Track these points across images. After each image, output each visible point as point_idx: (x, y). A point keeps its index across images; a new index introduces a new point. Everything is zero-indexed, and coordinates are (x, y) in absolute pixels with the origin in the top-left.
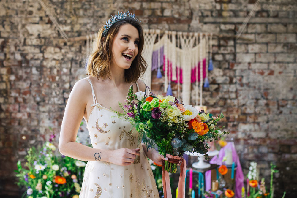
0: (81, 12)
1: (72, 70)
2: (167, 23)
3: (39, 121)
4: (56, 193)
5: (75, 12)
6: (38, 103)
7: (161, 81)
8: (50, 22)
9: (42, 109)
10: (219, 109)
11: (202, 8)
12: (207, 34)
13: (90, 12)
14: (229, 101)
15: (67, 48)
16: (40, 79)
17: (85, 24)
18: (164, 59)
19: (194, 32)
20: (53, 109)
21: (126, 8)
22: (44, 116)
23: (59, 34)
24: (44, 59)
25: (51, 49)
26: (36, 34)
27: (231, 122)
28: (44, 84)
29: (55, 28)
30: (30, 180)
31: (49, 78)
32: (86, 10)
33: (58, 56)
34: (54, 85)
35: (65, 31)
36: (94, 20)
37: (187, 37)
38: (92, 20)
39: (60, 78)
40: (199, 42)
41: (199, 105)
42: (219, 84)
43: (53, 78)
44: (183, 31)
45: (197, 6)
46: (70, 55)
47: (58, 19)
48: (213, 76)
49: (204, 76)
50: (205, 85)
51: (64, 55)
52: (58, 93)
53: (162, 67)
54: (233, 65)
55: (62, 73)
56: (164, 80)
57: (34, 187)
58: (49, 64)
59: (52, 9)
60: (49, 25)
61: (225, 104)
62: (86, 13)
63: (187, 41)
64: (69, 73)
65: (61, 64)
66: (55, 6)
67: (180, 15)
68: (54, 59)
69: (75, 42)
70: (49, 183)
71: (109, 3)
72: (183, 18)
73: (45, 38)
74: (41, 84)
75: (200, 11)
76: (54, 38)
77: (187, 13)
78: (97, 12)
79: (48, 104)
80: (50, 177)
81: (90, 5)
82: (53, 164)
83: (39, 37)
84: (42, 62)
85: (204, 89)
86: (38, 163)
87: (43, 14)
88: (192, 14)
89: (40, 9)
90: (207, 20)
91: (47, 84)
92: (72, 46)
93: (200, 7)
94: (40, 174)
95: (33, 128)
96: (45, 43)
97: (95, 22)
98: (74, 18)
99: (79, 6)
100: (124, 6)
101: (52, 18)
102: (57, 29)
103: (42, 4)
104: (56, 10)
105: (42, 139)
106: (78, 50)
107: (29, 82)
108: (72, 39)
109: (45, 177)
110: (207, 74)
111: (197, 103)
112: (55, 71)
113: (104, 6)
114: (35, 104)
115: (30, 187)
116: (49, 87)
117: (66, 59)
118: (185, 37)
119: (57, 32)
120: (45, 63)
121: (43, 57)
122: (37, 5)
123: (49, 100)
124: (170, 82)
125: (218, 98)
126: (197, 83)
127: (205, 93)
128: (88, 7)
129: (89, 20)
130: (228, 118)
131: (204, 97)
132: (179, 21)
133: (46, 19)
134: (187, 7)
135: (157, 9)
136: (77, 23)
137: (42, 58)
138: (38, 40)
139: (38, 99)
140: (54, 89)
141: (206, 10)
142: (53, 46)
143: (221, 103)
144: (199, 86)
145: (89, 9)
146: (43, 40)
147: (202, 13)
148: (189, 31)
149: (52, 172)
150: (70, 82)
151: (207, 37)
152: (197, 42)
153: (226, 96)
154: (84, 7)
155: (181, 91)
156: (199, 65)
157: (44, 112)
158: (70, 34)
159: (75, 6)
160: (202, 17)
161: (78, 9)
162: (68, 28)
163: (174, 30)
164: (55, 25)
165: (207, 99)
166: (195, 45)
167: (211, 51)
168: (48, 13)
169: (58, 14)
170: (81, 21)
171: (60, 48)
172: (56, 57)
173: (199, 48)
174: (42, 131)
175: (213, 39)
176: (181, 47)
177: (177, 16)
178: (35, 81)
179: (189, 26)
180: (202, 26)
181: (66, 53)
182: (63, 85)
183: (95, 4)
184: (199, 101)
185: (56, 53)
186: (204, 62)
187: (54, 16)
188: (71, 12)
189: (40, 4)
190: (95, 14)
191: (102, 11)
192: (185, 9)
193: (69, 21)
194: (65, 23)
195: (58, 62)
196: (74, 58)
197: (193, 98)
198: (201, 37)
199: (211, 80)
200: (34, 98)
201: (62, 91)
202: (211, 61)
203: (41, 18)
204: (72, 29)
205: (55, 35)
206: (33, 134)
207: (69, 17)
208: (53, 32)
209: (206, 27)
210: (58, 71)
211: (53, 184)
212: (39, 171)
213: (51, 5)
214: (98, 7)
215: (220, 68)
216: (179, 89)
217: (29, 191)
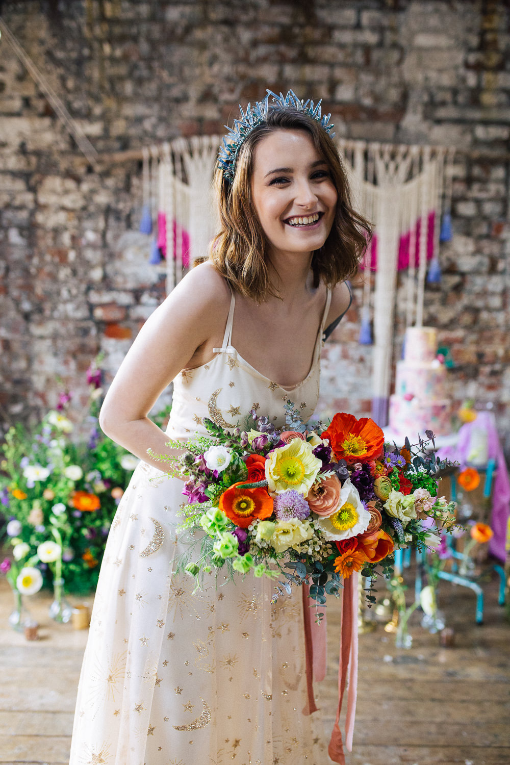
0: (128, 88)
1: (110, 236)
2: (345, 120)
3: (30, 360)
4: (77, 530)
5: (112, 87)
6: (27, 317)
8: (49, 113)
9: (36, 330)
10: (459, 333)
11: (432, 83)
12: (440, 149)
13: (151, 89)
14: (484, 315)
15: (93, 181)
16: (30, 257)
17: (139, 120)
19: (409, 144)
20: (63, 331)
21: (243, 77)
22: (42, 347)
23: (73, 143)
24: (39, 207)
25: (54, 183)
26: (15, 142)
27: (486, 364)
28: (39, 270)
29: (64, 127)
30: (13, 503)
31: (53, 256)
32: (140, 82)
33: (73, 200)
34: (64, 273)
35: (89, 137)
36: (162, 108)
37: (393, 156)
38: (156, 108)
39: (79, 255)
40: (421, 169)
41: (413, 324)
42: (463, 275)
43: (62, 256)
44: (383, 141)
45: (420, 77)
46: (102, 198)
47: (69, 105)
48: (449, 253)
49: (430, 255)
50: (432, 277)
51: (89, 197)
52: (74, 291)
54: (499, 229)
55: (83, 242)
57: (24, 518)
58: (50, 220)
59: (54, 77)
60: (47, 121)
61: (475, 321)
62: (140, 91)
63: (392, 166)
64: (99, 243)
65: (80, 219)
66: (61, 71)
67: (377, 98)
68: (63, 208)
69: (114, 165)
70: (59, 509)
71: (200, 65)
72: (384, 108)
73: (38, 153)
74: (33, 270)
75: (427, 89)
76: (62, 153)
77: (394, 95)
78: (169, 87)
79: (51, 318)
80: (62, 494)
81: (150, 68)
82: (68, 465)
83: (23, 150)
84: (32, 214)
85: (428, 287)
86: (31, 463)
87: (30, 92)
88: (405, 97)
89: (22, 77)
90: (442, 113)
91: (48, 269)
92: (106, 174)
93: (427, 79)
94: (38, 489)
95: (17, 376)
96: (38, 166)
97: (164, 114)
98: (111, 103)
99: (122, 70)
100: (237, 72)
101: (56, 102)
102: (69, 130)
103: (28, 62)
104: (63, 79)
105: (39, 402)
106: (121, 185)
107: (2, 264)
108: (106, 158)
109: (48, 495)
110: (436, 251)
111: (410, 319)
112: (66, 239)
113: (187, 71)
114: (19, 318)
115: (15, 518)
116: (54, 277)
117: (92, 208)
118: (387, 157)
119: (68, 138)
120: (40, 218)
121: (36, 202)
122: (13, 66)
123: (54, 308)
125: (459, 306)
126: (411, 271)
127: (430, 295)
128: (145, 73)
129: (150, 107)
130: (480, 356)
131: (427, 303)
132: (373, 115)
133: (40, 105)
134: (395, 79)
135: (320, 82)
136: (118, 116)
137: (31, 205)
138: (21, 157)
139: (26, 306)
140: (65, 282)
141: (441, 88)
142: (58, 173)
143: (467, 319)
144: (416, 278)
145: (149, 79)
146: (34, 160)
147: (432, 96)
148: (397, 141)
149: (66, 483)
150: (104, 265)
151: (440, 157)
152: (416, 170)
153: (480, 303)
154: (137, 73)
155: (373, 289)
156: (418, 226)
157: (42, 338)
158: (101, 144)
159: (112, 71)
160: (431, 107)
161: (121, 79)
162: (95, 129)
163: (360, 138)
164: (62, 121)
165: (433, 309)
166: (410, 177)
167: (450, 192)
168: (43, 88)
169: (68, 91)
170: (129, 110)
171: (78, 180)
172: (68, 202)
173: (419, 186)
174: (38, 383)
175: (456, 162)
176: (375, 182)
177: (367, 102)
178: (17, 262)
179: (398, 128)
180: (430, 128)
181: (93, 192)
182: (86, 273)
183: (163, 67)
184: (414, 313)
185: (66, 192)
186: (431, 219)
187: (60, 96)
188: (102, 87)
189: (21, 64)
190: (165, 93)
191: (182, 87)
192: (389, 85)
193: (97, 110)
194: (88, 116)
195: (72, 214)
196: (113, 205)
197: (402, 306)
198: (426, 157)
199: (446, 264)
200: (17, 302)
201: (83, 287)
202: (447, 219)
203: (27, 102)
204: (106, 130)
205: (63, 146)
206: (19, 390)
207: (97, 100)
208: (59, 137)
209: (438, 132)
210: (73, 238)
211: (69, 510)
212: (35, 482)
213: (50, 67)
214: (171, 75)
215: (468, 234)
216: (367, 287)
217: (13, 528)
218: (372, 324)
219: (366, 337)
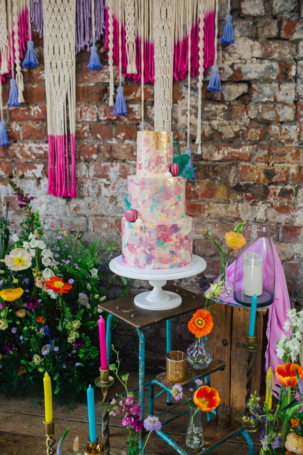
10: (247, 149)
14: (275, 128)
18: (106, 17)
27: (276, 184)
42: (249, 83)
53: (102, 42)
54: (290, 30)
61: (264, 135)
110: (216, 55)
124: (120, 78)
125: (245, 119)
126: (189, 81)
127: (210, 107)
130: (269, 174)
143: (254, 133)
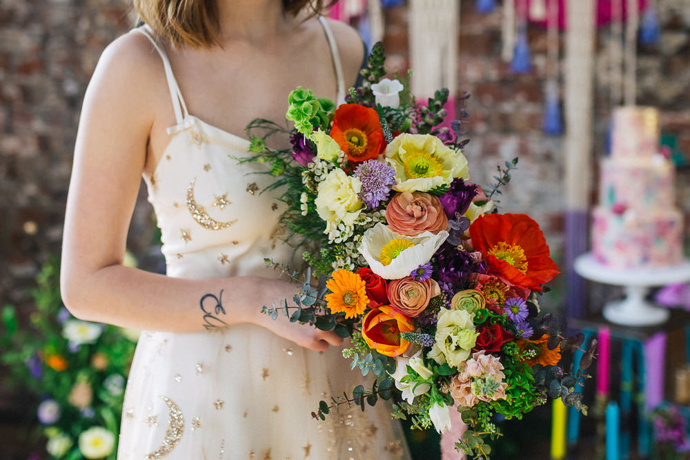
6: (72, 102)
7: (492, 20)
10: (689, 115)
16: (76, 19)
28: (89, 37)
30: (48, 376)
31: (108, 17)
41: (622, 103)
42: (689, 32)
43: (120, 16)
49: (643, 3)
50: (646, 35)
56: (502, 17)
57: (63, 398)
70: (115, 383)
74: (80, 37)
80: (119, 362)
85: (644, 47)
91: (100, 35)
94: (85, 354)
107: (37, 30)
109: (99, 362)
111: (616, 94)
114: (63, 107)
115: (50, 396)
124: (522, 23)
125: (686, 76)
126: (616, 28)
127: (643, 62)
131: (641, 74)
139: (72, 88)
144: (623, 36)
155: (562, 53)
165: (651, 81)
178: (58, 27)
184: (622, 88)
199: (665, 18)
212: (80, 345)
216: (553, 50)
217: (48, 412)
218: (561, 105)
219: (553, 124)
